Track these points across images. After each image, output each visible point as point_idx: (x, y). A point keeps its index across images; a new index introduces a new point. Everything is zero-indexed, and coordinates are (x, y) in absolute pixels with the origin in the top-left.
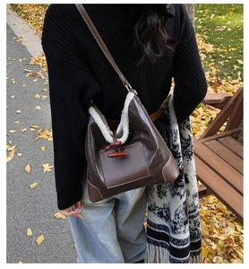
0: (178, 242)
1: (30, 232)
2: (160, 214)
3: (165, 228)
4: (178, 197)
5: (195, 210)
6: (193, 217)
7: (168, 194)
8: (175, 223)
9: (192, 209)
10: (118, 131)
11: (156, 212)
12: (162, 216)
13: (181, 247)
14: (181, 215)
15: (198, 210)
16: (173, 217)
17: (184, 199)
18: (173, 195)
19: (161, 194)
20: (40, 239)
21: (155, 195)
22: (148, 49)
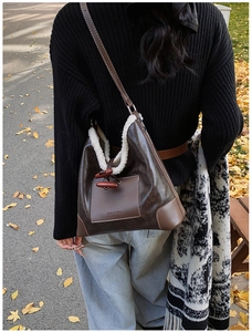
0: (192, 312)
1: (60, 272)
2: (178, 275)
3: (182, 293)
4: (197, 258)
5: (224, 281)
6: (220, 288)
7: (189, 252)
8: (190, 288)
9: (220, 278)
10: (115, 159)
11: (175, 271)
12: (180, 279)
13: (195, 320)
14: (198, 281)
15: (229, 282)
16: (189, 282)
17: (204, 262)
18: (192, 255)
19: (182, 251)
20: (68, 282)
21: (175, 251)
22: (154, 65)
